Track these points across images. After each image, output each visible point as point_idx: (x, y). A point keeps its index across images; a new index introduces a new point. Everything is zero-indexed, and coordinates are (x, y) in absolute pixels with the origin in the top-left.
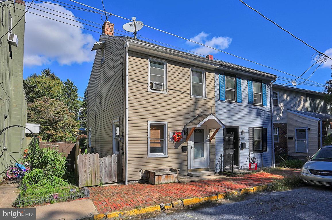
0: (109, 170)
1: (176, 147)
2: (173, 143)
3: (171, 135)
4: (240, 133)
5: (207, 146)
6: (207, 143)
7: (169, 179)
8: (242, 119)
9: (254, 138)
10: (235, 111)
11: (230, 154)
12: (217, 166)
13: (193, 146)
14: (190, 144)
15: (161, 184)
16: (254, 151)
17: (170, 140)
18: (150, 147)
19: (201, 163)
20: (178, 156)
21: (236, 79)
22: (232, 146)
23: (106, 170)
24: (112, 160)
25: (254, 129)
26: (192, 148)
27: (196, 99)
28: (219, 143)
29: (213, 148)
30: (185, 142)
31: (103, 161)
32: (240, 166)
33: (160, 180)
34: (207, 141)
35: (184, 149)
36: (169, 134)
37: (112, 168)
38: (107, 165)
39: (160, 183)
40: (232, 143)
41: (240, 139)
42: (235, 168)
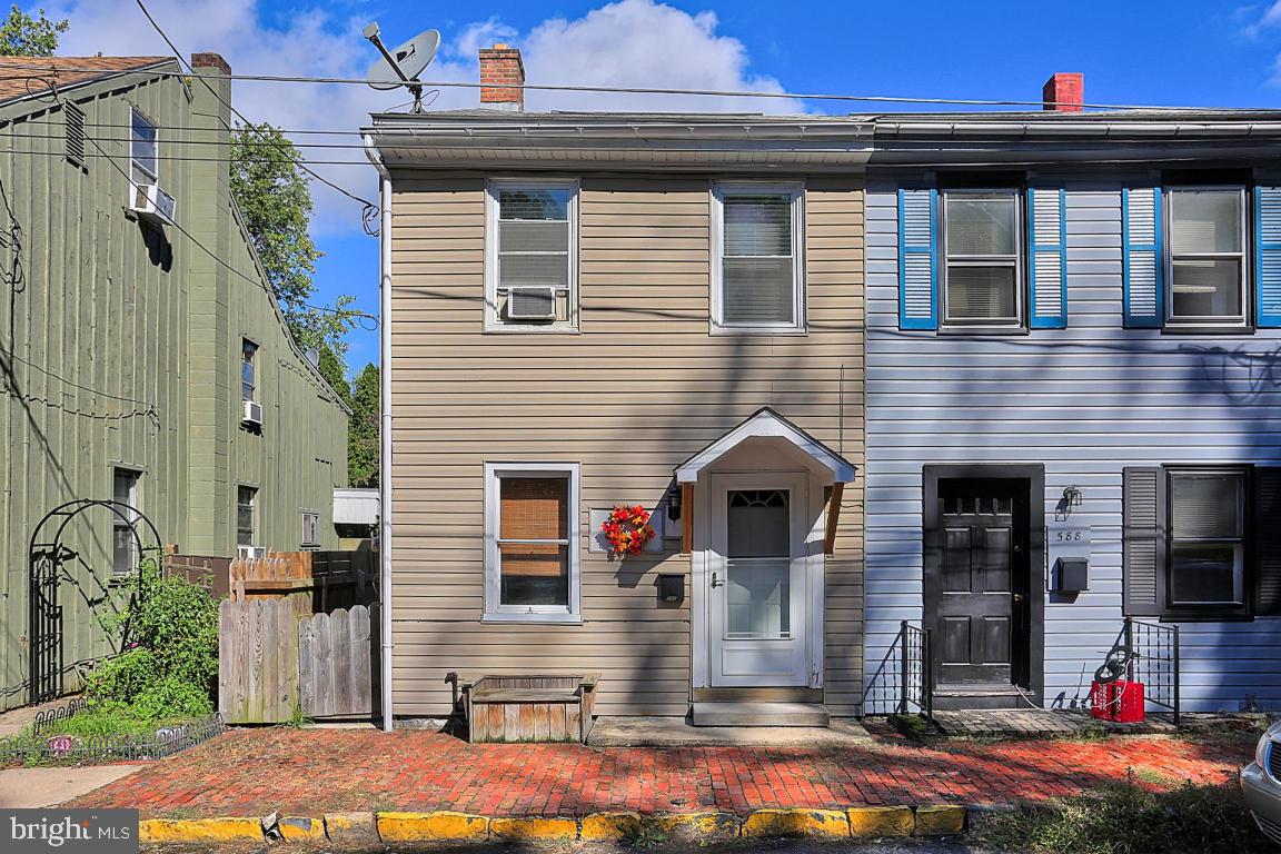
0: (337, 666)
1: (626, 578)
2: (611, 559)
3: (598, 520)
4: (1050, 504)
5: (809, 575)
6: (810, 559)
7: (536, 722)
8: (1070, 419)
9: (1169, 530)
10: (1006, 382)
11: (982, 621)
12: (879, 682)
13: (722, 576)
14: (704, 566)
15: (502, 741)
16: (1169, 605)
17: (595, 546)
18: (504, 578)
19: (768, 660)
20: (633, 618)
21: (1023, 194)
22: (995, 577)
23: (327, 666)
24: (352, 628)
25: (1168, 476)
26: (714, 585)
27: (740, 342)
28: (892, 558)
30: (675, 557)
31: (315, 632)
32: (1050, 694)
33: (498, 726)
34: (811, 549)
35: (672, 590)
36: (587, 519)
37: (348, 658)
38: (331, 647)
39: (496, 736)
40: (1000, 559)
41: (1051, 537)
42: (1013, 701)
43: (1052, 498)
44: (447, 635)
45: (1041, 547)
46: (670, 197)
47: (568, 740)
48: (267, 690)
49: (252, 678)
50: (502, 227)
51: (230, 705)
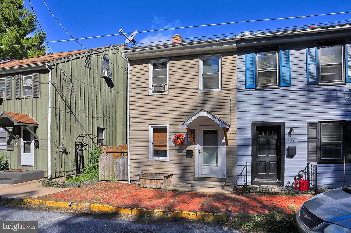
0: (122, 169)
1: (179, 151)
2: (176, 147)
3: (173, 137)
5: (222, 150)
6: (222, 147)
7: (153, 184)
8: (291, 109)
9: (321, 138)
11: (268, 163)
12: (240, 177)
13: (201, 151)
14: (197, 148)
15: (146, 188)
16: (321, 159)
17: (172, 143)
18: (154, 151)
19: (211, 171)
20: (180, 160)
21: (278, 53)
22: (272, 151)
23: (120, 169)
24: (125, 161)
25: (320, 124)
26: (199, 153)
27: (205, 94)
28: (244, 146)
29: (232, 154)
30: (191, 146)
31: (118, 162)
32: (286, 182)
33: (146, 184)
34: (223, 144)
35: (190, 154)
36: (170, 136)
37: (124, 168)
38: (121, 165)
39: (145, 186)
40: (274, 147)
41: (286, 141)
42: (276, 183)
43: (287, 130)
44: (141, 163)
45: (284, 144)
46: (190, 61)
47: (160, 188)
48: (108, 174)
49: (105, 171)
50: (153, 71)
51: (101, 176)
